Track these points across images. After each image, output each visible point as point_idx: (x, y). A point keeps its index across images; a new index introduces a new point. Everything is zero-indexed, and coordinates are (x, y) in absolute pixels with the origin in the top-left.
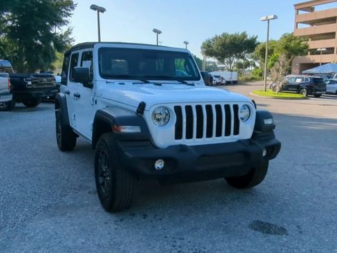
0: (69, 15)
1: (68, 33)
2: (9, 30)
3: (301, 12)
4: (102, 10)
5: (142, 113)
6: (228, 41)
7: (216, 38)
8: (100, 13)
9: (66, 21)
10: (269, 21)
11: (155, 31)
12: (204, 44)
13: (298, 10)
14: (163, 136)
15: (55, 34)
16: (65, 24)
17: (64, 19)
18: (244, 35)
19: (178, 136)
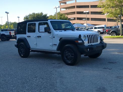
3: (62, 4)
5: (81, 37)
6: (35, 16)
7: (30, 15)
10: (56, 8)
11: (6, 12)
12: (25, 18)
13: (60, 3)
14: (86, 43)
18: (42, 13)
19: (88, 43)
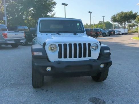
0: (54, 7)
1: (54, 15)
2: (32, 15)
4: (67, 5)
8: (66, 6)
9: (53, 10)
11: (89, 12)
12: (112, 17)
15: (49, 15)
16: (52, 11)
17: (52, 9)
18: (131, 12)
19: (60, 57)
